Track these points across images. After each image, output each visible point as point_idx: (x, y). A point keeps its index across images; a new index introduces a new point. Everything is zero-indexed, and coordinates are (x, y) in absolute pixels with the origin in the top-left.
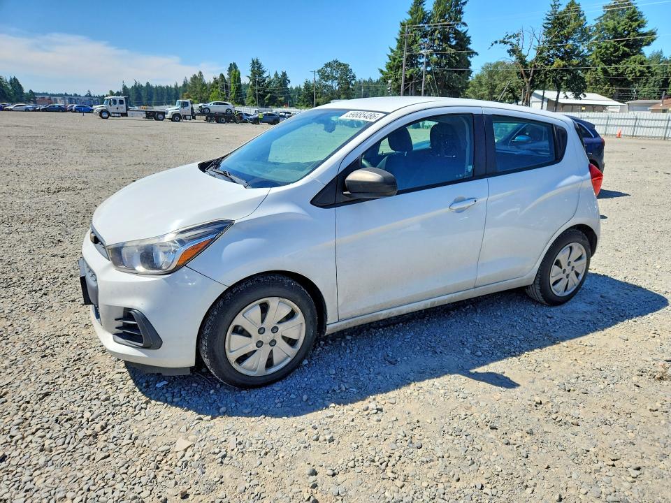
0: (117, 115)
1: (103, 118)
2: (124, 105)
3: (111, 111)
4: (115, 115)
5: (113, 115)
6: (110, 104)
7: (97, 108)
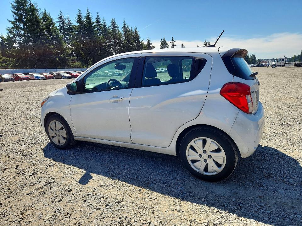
0: (280, 66)
1: (273, 68)
2: (284, 61)
3: (277, 65)
4: (279, 66)
5: (278, 66)
6: (277, 61)
7: (271, 64)
